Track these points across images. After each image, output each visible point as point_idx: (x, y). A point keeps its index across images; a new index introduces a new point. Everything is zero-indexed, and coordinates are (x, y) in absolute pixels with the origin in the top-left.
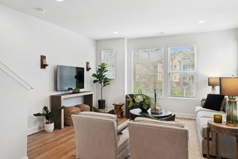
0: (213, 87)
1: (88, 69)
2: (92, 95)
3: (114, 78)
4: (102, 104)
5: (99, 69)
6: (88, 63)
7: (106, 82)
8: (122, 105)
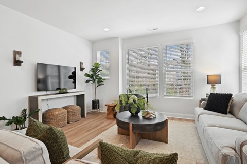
0: (213, 86)
1: (82, 69)
2: (84, 95)
3: (109, 78)
4: (96, 104)
5: (92, 69)
6: (81, 63)
7: (100, 81)
8: (115, 106)
